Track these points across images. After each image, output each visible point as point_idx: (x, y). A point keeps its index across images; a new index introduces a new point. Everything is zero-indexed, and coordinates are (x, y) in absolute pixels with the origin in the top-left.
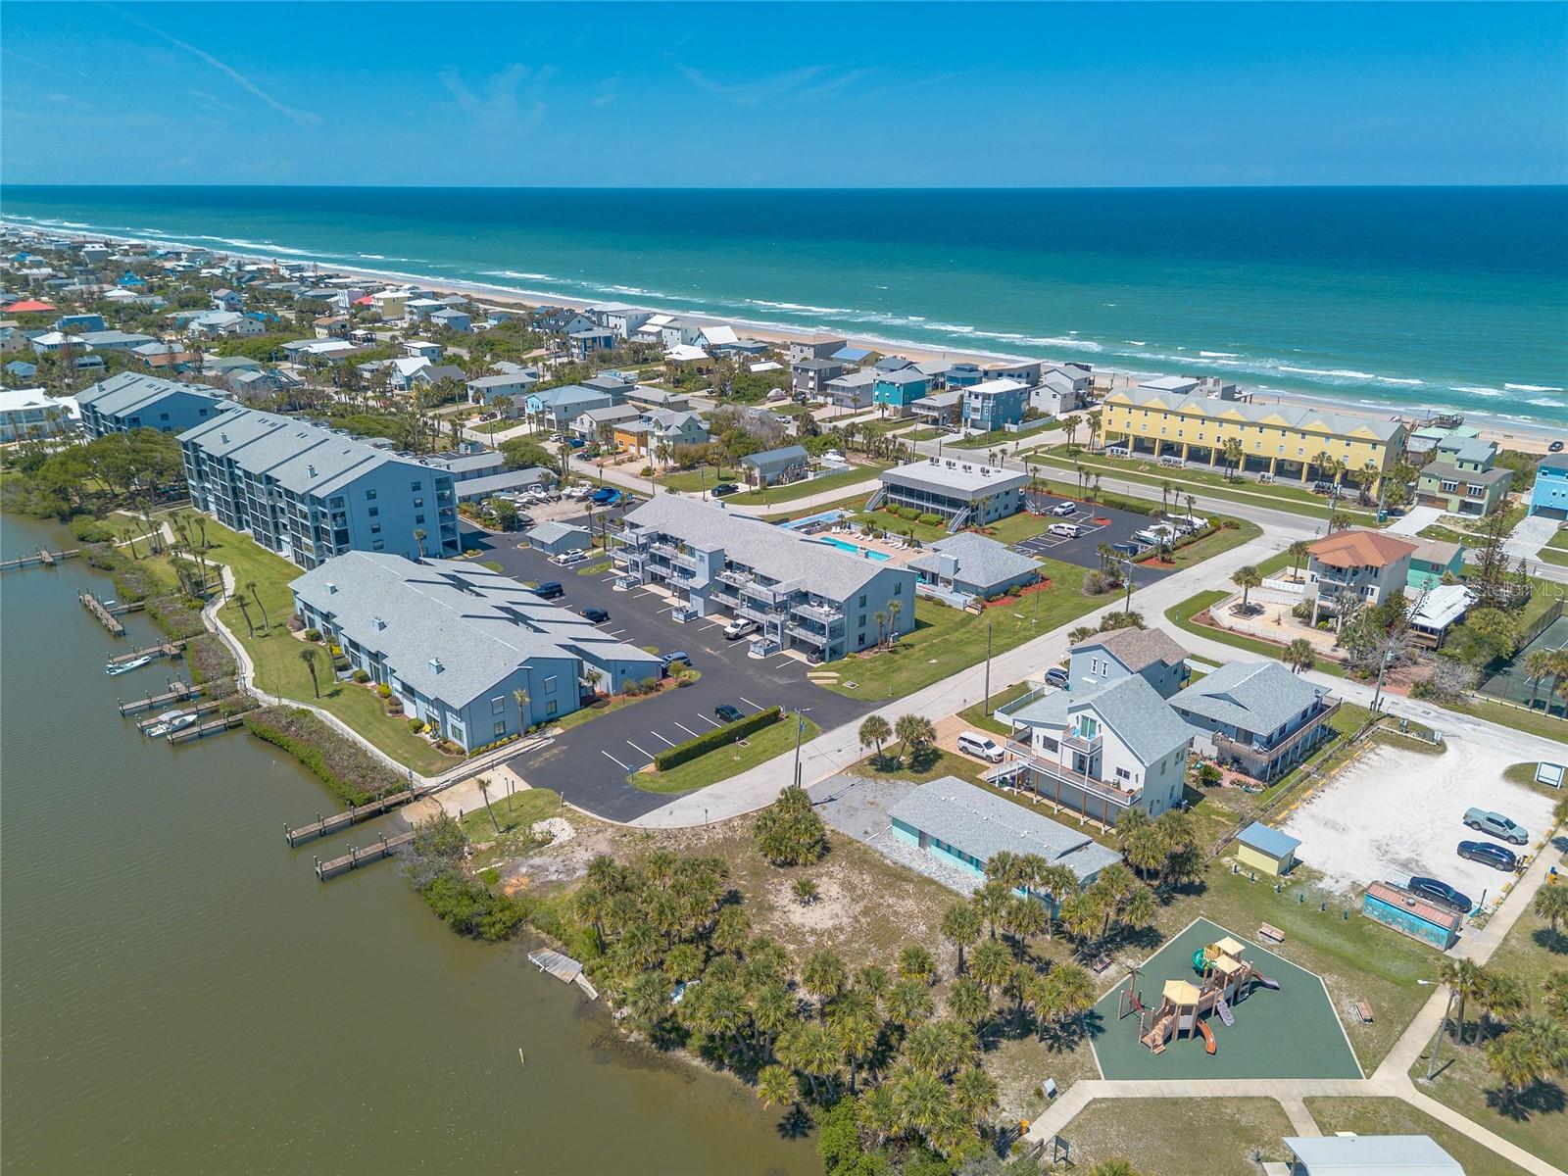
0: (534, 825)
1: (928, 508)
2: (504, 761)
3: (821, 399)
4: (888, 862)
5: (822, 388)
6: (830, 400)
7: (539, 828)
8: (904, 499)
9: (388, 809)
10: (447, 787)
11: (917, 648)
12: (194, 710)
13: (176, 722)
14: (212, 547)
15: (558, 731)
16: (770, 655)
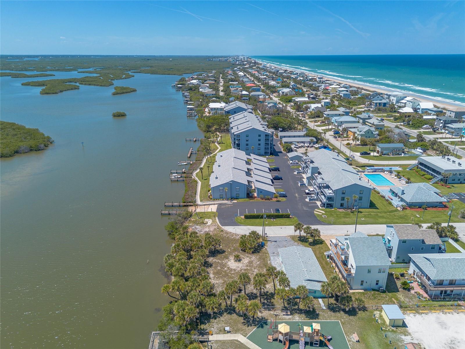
0: (206, 219)
1: (430, 173)
2: (218, 204)
3: (443, 131)
4: (269, 262)
5: (444, 127)
6: (447, 132)
7: (206, 220)
8: (423, 168)
9: (187, 206)
10: (202, 205)
11: (362, 214)
12: (181, 175)
13: (176, 177)
14: (223, 143)
15: (236, 201)
16: (311, 201)
